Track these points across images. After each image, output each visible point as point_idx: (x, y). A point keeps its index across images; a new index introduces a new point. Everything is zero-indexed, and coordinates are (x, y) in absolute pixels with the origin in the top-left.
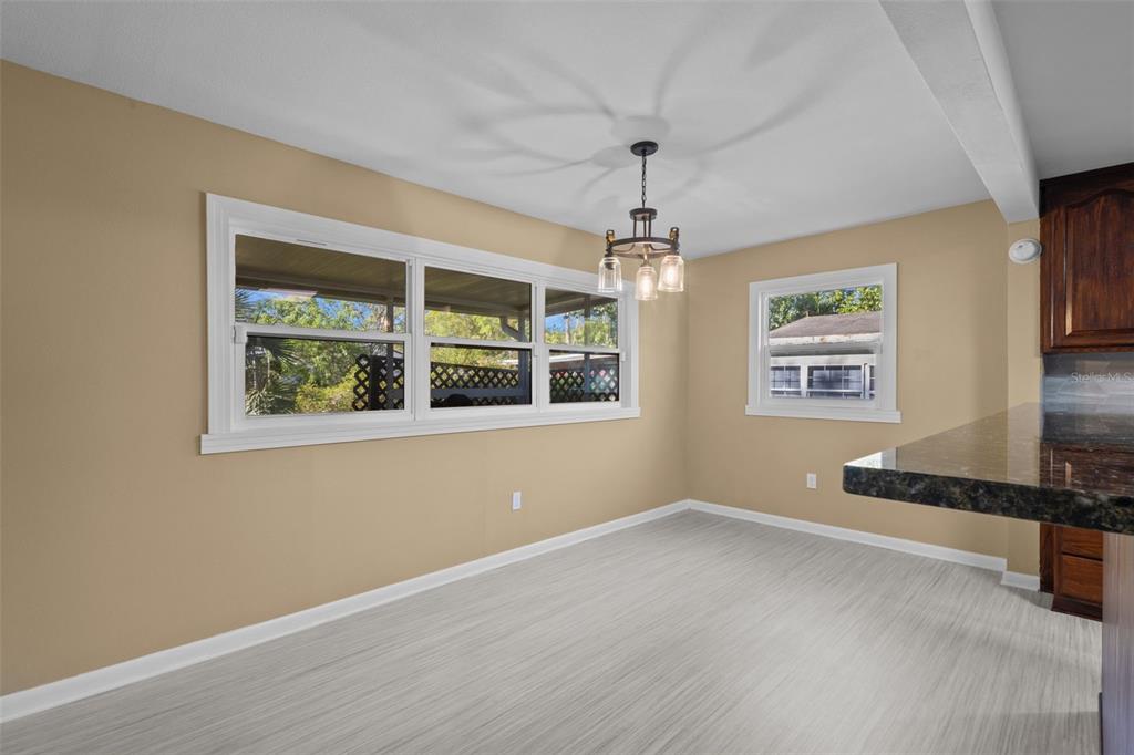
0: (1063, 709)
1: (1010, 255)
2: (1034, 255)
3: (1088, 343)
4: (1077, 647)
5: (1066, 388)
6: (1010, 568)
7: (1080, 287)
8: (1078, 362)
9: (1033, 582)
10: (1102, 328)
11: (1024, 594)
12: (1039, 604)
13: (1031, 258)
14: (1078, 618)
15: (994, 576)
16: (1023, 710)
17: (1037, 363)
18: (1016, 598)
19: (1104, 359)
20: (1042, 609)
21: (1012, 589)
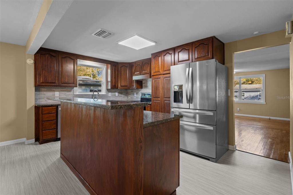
0: (55, 160)
1: (27, 61)
2: (33, 63)
3: (45, 85)
4: (49, 149)
5: (38, 94)
6: (27, 140)
7: (43, 72)
8: (41, 89)
9: (33, 140)
10: (47, 82)
11: (32, 144)
12: (36, 145)
13: (32, 64)
14: (45, 144)
15: (23, 143)
16: (50, 164)
17: (33, 89)
18: (31, 146)
19: (46, 88)
20: (38, 145)
21: (29, 144)
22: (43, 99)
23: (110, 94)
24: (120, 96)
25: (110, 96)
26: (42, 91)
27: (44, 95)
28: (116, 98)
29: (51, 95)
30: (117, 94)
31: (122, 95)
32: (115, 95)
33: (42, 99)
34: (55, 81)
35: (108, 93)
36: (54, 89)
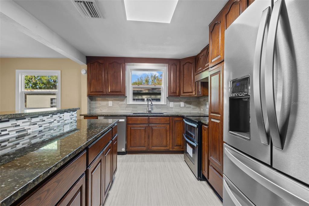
1: (82, 72)
2: (86, 73)
22: (99, 108)
23: (172, 104)
24: (188, 107)
25: (173, 106)
26: (97, 101)
27: (100, 104)
28: (181, 110)
29: (105, 105)
30: (182, 104)
31: (192, 106)
32: (180, 105)
33: (97, 108)
34: (103, 90)
35: (169, 102)
36: (108, 99)
